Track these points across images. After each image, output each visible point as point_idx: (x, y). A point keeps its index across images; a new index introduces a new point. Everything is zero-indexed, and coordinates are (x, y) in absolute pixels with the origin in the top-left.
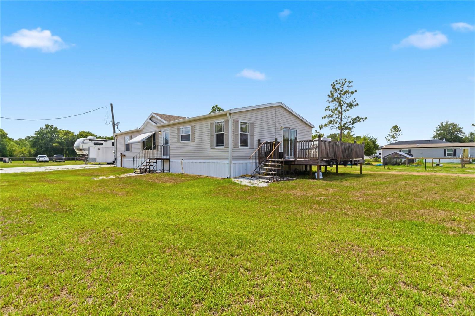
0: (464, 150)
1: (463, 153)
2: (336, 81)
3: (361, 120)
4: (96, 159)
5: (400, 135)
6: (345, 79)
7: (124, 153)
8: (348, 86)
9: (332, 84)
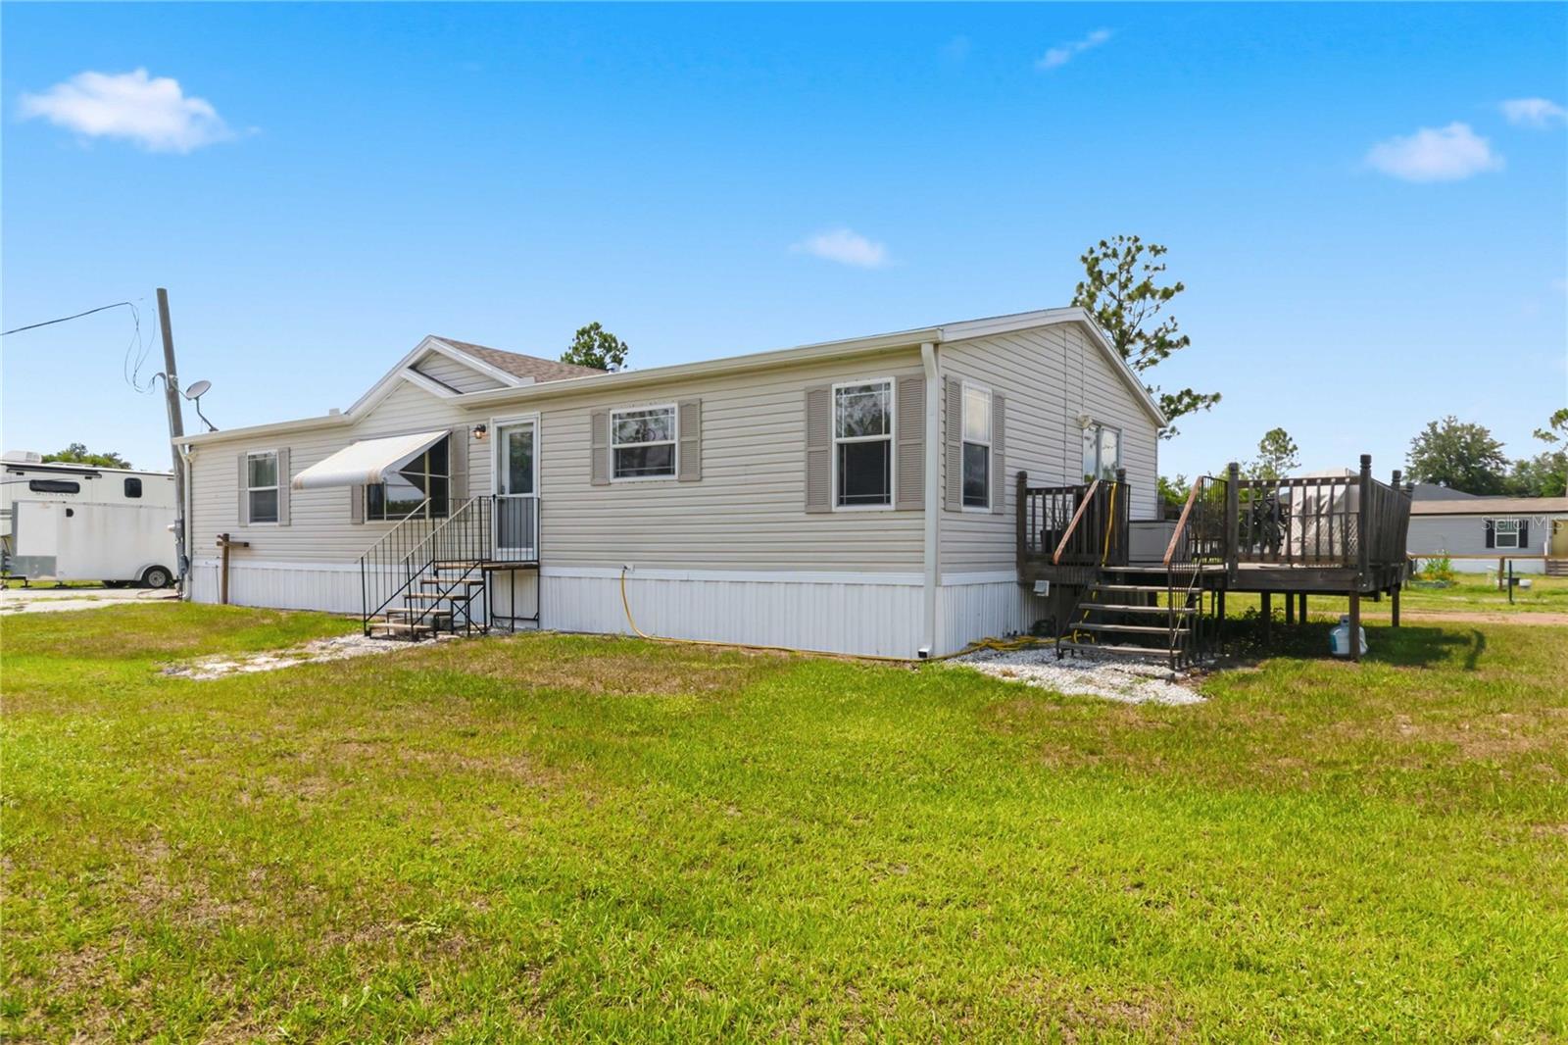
0: (1555, 524)
1: (1551, 537)
2: (1103, 244)
3: (1200, 405)
4: (52, 560)
5: (1292, 465)
6: (1137, 240)
7: (238, 535)
8: (1147, 267)
9: (1086, 255)
